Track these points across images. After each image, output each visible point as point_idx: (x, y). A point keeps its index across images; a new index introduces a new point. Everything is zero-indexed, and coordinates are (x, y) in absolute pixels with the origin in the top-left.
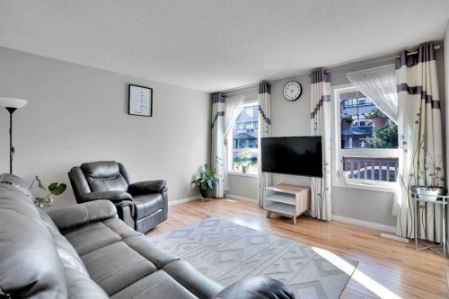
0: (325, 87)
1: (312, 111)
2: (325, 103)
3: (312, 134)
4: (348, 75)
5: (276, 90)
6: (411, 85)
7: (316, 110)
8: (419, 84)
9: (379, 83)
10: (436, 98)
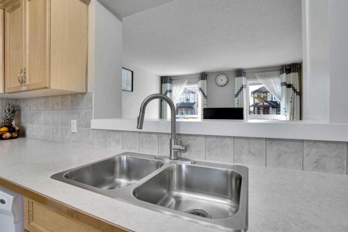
0: (243, 80)
1: (236, 93)
2: (244, 89)
3: (236, 106)
4: (256, 75)
5: (211, 78)
6: (288, 83)
7: (238, 92)
8: (292, 83)
9: (272, 80)
10: (298, 90)
